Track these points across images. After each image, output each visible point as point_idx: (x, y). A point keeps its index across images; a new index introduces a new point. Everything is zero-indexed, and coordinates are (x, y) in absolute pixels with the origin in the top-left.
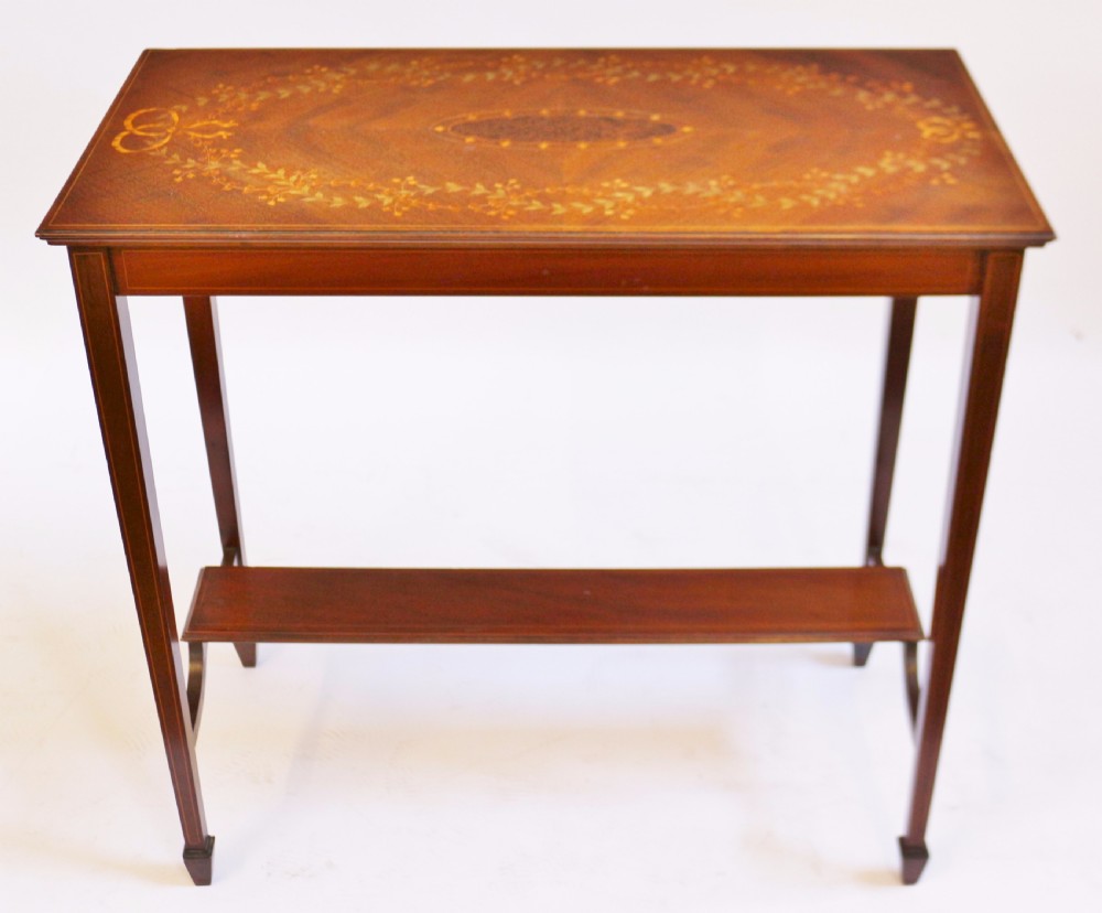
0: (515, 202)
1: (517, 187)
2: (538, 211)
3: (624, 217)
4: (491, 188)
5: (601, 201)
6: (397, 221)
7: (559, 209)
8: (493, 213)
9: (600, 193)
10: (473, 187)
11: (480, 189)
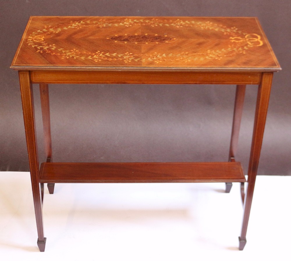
0: (152, 22)
1: (152, 25)
2: (147, 20)
3: (127, 19)
4: (158, 25)
5: (132, 22)
6: (179, 18)
7: (142, 21)
8: (157, 20)
9: (132, 24)
10: (163, 25)
11: (161, 25)
